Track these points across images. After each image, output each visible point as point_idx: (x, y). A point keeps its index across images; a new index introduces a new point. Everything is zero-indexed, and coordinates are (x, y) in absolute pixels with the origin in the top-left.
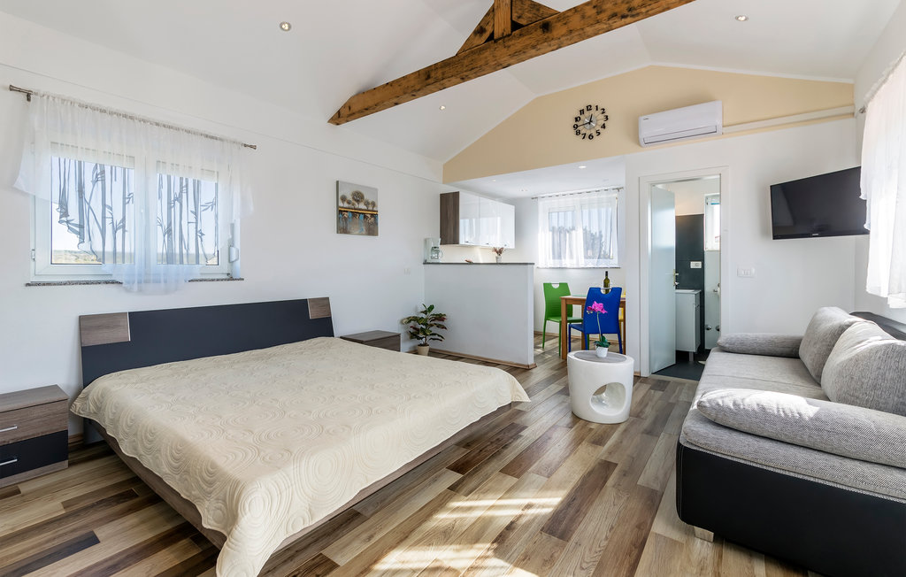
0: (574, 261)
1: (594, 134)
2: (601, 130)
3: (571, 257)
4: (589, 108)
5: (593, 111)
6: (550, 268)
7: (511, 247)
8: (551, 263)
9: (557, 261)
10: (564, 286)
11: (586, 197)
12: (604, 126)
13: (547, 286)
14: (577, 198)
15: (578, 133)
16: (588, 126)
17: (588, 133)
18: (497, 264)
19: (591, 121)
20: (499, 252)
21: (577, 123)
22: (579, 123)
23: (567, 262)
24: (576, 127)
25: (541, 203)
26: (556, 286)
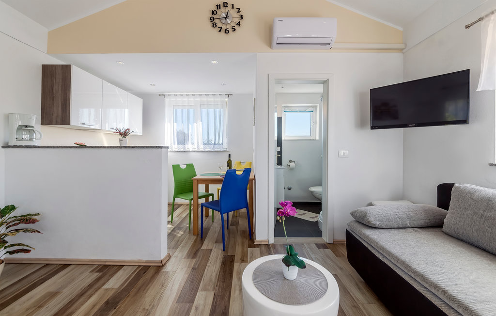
0: (195, 146)
1: (230, 30)
2: (236, 27)
3: (193, 144)
4: (225, 5)
5: (229, 8)
6: (175, 151)
7: (138, 134)
8: (176, 147)
9: (181, 146)
10: (190, 166)
11: (205, 99)
12: (239, 24)
13: (176, 168)
14: (198, 99)
15: (214, 25)
16: (224, 21)
17: (224, 27)
18: (121, 147)
19: (227, 17)
20: (124, 134)
21: (213, 16)
22: (215, 17)
23: (189, 147)
24: (212, 19)
25: (167, 100)
26: (183, 167)
